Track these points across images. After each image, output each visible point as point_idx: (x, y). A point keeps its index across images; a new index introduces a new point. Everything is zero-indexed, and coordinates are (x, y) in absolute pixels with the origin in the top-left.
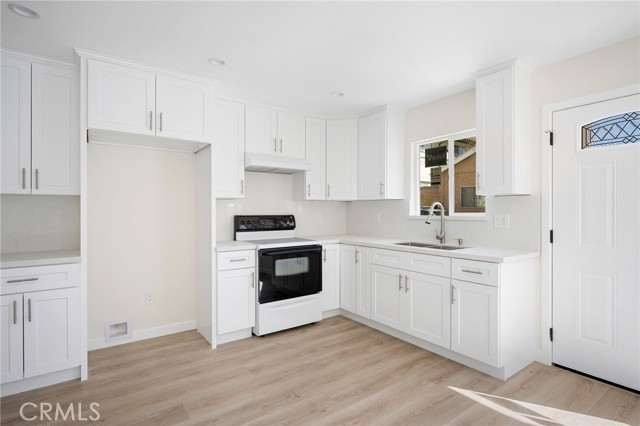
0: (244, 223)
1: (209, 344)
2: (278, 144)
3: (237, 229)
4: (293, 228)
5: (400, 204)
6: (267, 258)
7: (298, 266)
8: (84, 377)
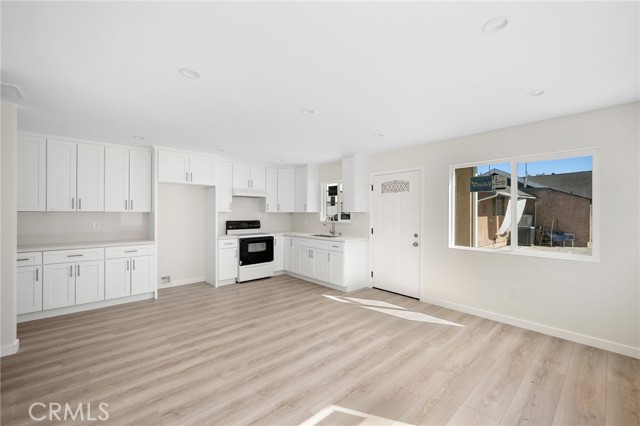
0: (231, 225)
1: (213, 286)
2: (250, 183)
3: (228, 228)
4: (259, 227)
5: (316, 215)
6: (244, 243)
7: (260, 247)
8: (156, 297)
